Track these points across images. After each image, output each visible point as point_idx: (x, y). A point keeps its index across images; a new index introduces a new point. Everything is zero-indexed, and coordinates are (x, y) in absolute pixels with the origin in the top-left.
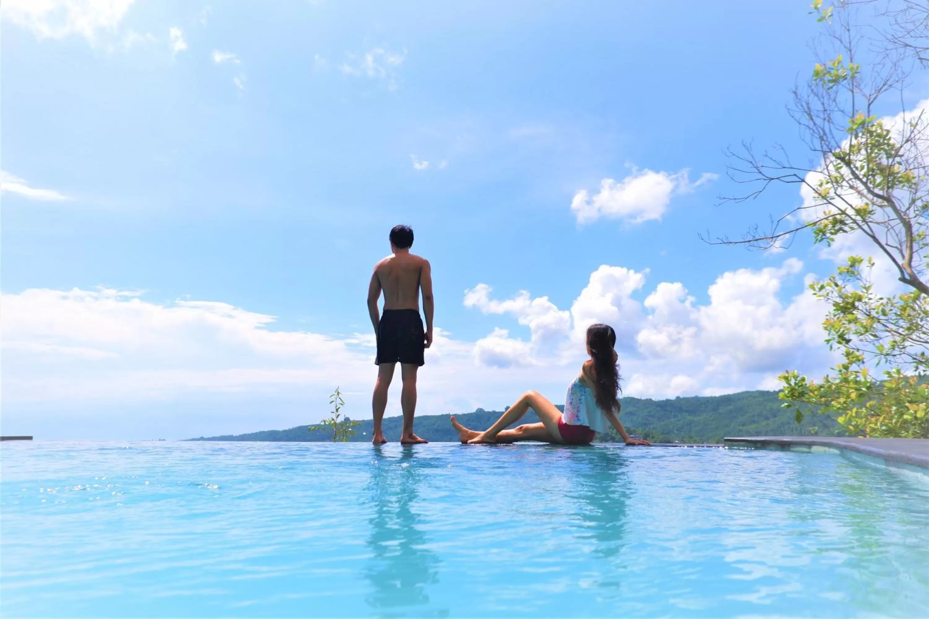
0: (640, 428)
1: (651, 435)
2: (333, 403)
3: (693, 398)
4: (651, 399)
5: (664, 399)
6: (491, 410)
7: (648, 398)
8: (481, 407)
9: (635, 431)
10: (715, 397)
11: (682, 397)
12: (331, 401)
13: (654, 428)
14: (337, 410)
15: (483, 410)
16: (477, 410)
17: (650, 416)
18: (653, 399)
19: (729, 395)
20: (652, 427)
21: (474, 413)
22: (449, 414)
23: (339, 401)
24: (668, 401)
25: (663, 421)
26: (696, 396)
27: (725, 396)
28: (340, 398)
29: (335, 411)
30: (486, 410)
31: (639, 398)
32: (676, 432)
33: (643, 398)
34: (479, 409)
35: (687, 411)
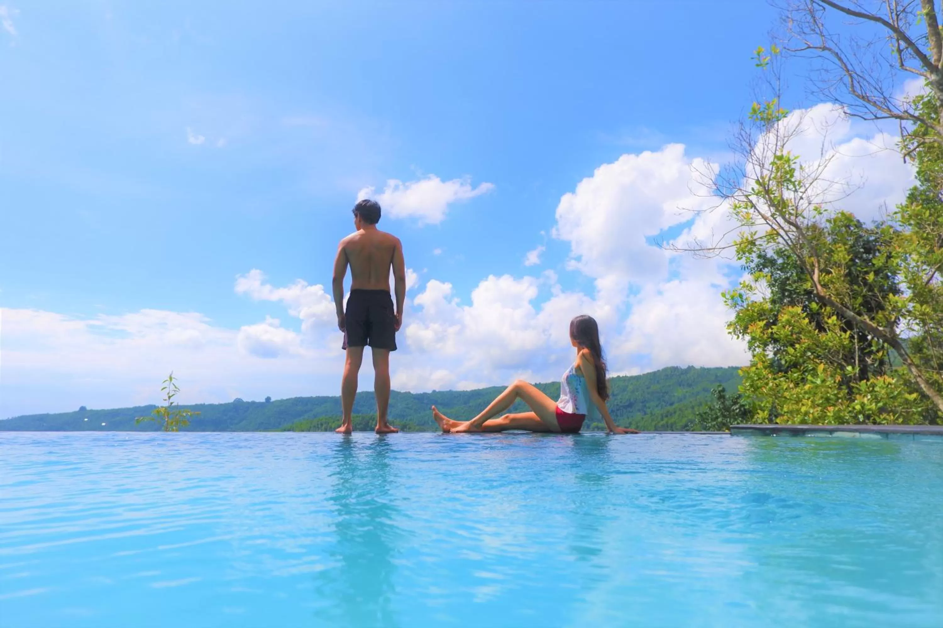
0: (398, 420)
1: (408, 427)
2: (166, 389)
3: (447, 392)
4: (409, 393)
5: (422, 393)
6: (250, 400)
7: (407, 391)
8: (239, 397)
9: (393, 422)
10: (467, 391)
11: (437, 390)
12: (162, 388)
13: (411, 420)
14: (169, 397)
15: (241, 400)
16: (235, 401)
17: (408, 408)
18: (412, 392)
19: (479, 390)
20: (409, 418)
21: (231, 403)
22: (204, 404)
23: (172, 387)
24: (425, 394)
25: (420, 413)
26: (450, 391)
27: (475, 390)
28: (174, 384)
29: (167, 398)
30: (245, 400)
31: (399, 391)
32: (430, 423)
33: (402, 391)
34: (237, 399)
35: (441, 404)
